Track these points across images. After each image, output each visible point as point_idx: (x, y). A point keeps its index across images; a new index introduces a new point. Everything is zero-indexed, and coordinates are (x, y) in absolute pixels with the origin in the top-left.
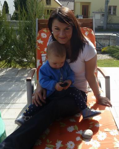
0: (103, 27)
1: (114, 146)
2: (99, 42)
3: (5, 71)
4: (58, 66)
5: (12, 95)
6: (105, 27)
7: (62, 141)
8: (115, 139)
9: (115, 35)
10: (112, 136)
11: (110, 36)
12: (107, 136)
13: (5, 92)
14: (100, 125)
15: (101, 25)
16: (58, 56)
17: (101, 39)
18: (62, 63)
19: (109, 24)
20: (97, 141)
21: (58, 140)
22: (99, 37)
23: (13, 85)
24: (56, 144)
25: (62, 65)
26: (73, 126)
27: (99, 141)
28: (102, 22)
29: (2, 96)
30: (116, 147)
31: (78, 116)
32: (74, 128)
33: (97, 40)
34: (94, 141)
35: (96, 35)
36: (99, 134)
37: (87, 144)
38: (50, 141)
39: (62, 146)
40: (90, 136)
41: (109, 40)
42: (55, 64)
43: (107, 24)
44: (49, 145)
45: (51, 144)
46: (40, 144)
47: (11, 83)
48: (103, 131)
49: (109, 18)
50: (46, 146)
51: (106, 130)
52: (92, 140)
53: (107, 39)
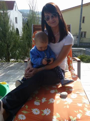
0: (77, 45)
1: (82, 102)
2: (75, 54)
3: (14, 64)
4: (43, 49)
5: (18, 77)
6: (78, 44)
7: (46, 98)
8: (83, 98)
9: (85, 49)
10: (81, 96)
11: (81, 50)
12: (78, 96)
13: (13, 75)
14: (73, 90)
15: (76, 44)
16: (43, 43)
17: (76, 51)
18: (46, 47)
19: (81, 43)
20: (71, 99)
21: (43, 97)
22: (74, 50)
23: (19, 72)
24: (42, 99)
25: (46, 48)
26: (54, 90)
27: (72, 99)
28: (76, 42)
29: (12, 78)
30: (84, 102)
31: (58, 85)
32: (55, 91)
33: (73, 52)
34: (68, 99)
35: (72, 49)
36: (72, 94)
37: (63, 101)
38: (38, 98)
39: (46, 101)
40: (65, 95)
41: (81, 52)
42: (41, 48)
43: (80, 43)
44: (37, 100)
45: (39, 99)
46: (31, 99)
47: (17, 70)
48: (75, 93)
49: (81, 39)
50: (35, 101)
51: (77, 93)
52: (67, 98)
53: (80, 52)
